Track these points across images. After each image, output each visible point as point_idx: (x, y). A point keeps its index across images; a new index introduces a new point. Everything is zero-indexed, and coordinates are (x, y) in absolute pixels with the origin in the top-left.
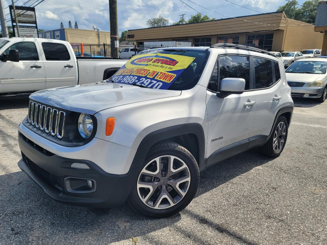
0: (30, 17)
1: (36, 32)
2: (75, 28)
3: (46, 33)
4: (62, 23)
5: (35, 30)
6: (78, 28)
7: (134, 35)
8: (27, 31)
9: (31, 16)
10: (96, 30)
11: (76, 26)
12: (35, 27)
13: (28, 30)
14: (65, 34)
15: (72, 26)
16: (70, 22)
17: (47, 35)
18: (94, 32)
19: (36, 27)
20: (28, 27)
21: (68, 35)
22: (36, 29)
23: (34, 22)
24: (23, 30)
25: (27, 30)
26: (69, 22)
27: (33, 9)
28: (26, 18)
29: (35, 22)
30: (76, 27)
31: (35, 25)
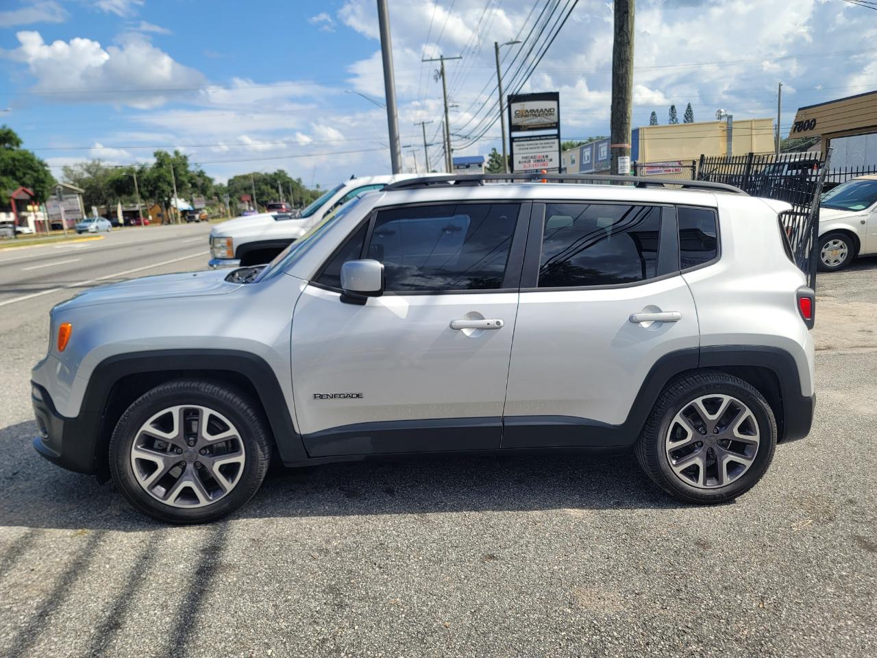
0: (547, 114)
1: (556, 147)
2: (685, 122)
3: (600, 145)
4: (653, 114)
5: (554, 143)
6: (692, 121)
7: (814, 120)
8: (538, 148)
9: (550, 112)
10: (724, 120)
11: (689, 115)
12: (556, 137)
13: (539, 146)
14: (640, 141)
15: (677, 117)
16: (673, 107)
17: (602, 150)
18: (717, 127)
19: (558, 136)
20: (540, 137)
21: (646, 142)
22: (557, 141)
23: (555, 125)
24: (530, 145)
25: (536, 144)
26: (670, 107)
27: (554, 96)
28: (539, 118)
29: (557, 125)
30: (686, 118)
31: (555, 132)
